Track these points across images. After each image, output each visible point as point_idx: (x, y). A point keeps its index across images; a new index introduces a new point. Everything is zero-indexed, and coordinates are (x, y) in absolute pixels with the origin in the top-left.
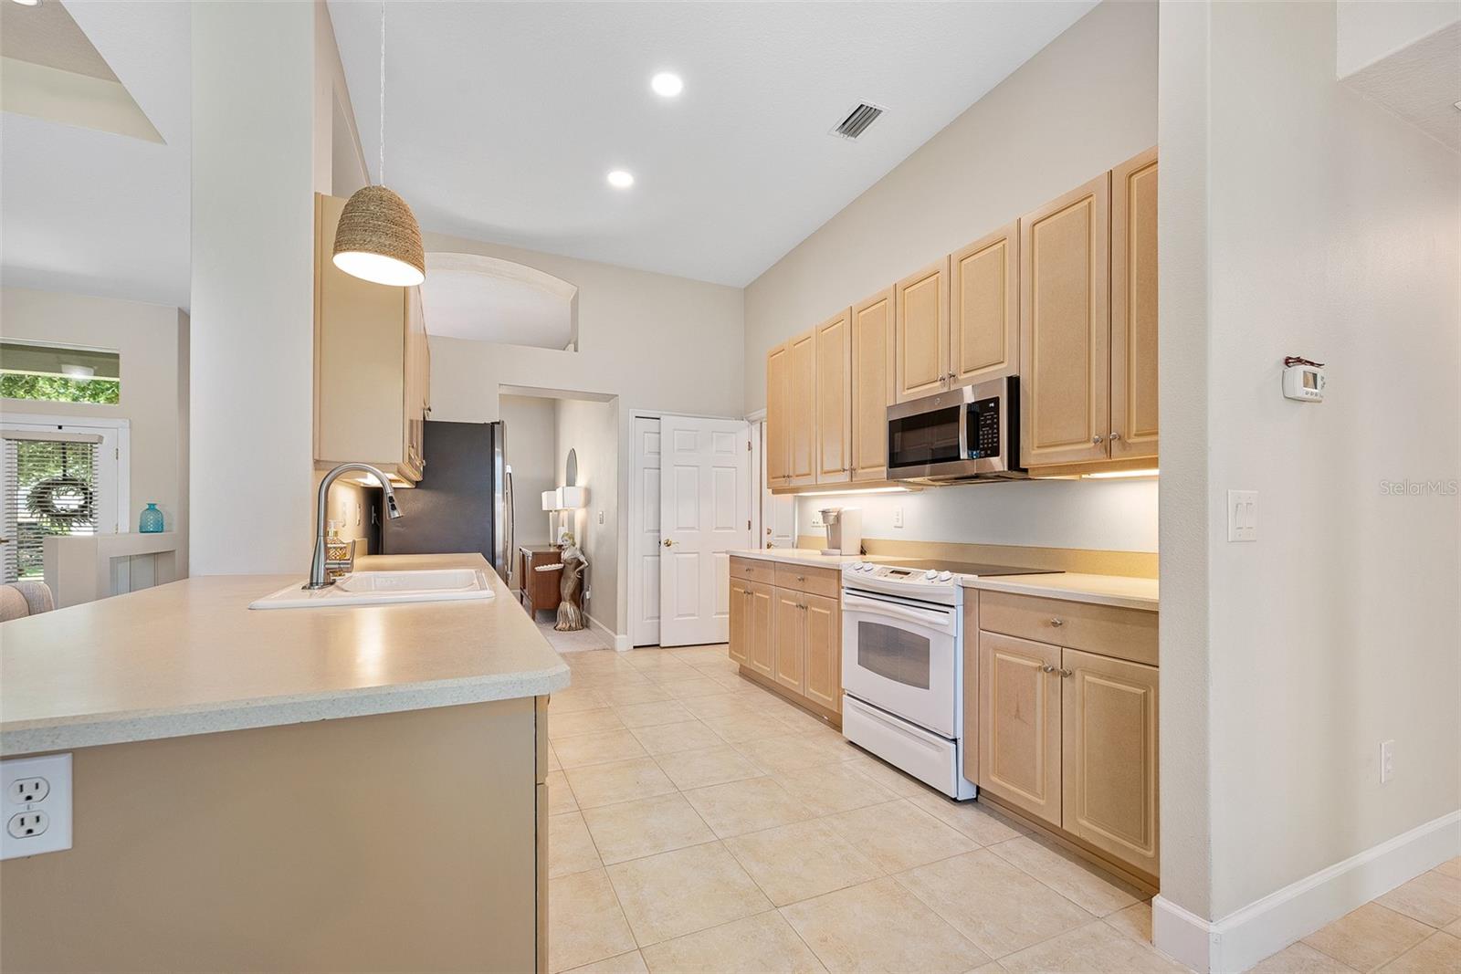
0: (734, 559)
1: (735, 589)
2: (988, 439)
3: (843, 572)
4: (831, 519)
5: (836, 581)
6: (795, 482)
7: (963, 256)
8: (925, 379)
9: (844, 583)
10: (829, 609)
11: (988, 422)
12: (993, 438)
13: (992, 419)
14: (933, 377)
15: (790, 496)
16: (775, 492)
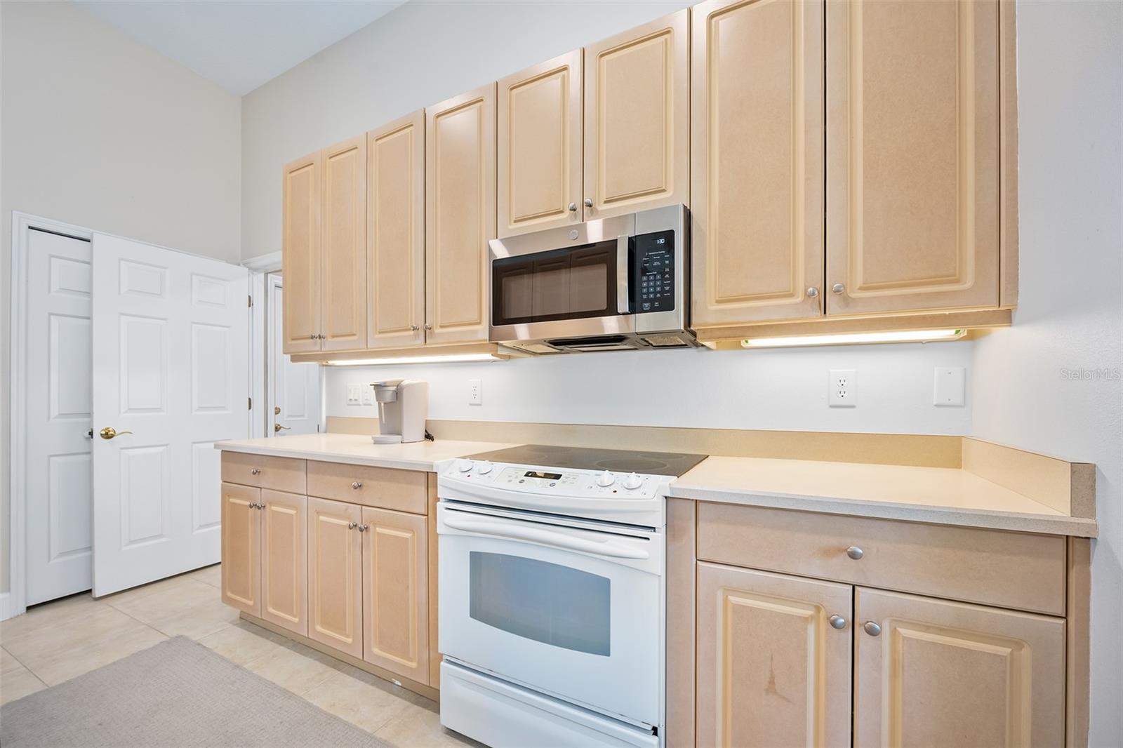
0: (229, 456)
1: (232, 500)
2: (655, 287)
3: (439, 476)
4: (388, 396)
5: (423, 489)
6: (329, 345)
7: (604, 49)
8: (541, 210)
9: (442, 493)
10: (411, 530)
11: (655, 264)
12: (662, 286)
13: (662, 259)
14: (558, 207)
15: (313, 365)
16: (295, 358)
